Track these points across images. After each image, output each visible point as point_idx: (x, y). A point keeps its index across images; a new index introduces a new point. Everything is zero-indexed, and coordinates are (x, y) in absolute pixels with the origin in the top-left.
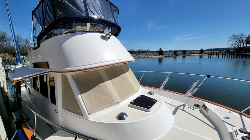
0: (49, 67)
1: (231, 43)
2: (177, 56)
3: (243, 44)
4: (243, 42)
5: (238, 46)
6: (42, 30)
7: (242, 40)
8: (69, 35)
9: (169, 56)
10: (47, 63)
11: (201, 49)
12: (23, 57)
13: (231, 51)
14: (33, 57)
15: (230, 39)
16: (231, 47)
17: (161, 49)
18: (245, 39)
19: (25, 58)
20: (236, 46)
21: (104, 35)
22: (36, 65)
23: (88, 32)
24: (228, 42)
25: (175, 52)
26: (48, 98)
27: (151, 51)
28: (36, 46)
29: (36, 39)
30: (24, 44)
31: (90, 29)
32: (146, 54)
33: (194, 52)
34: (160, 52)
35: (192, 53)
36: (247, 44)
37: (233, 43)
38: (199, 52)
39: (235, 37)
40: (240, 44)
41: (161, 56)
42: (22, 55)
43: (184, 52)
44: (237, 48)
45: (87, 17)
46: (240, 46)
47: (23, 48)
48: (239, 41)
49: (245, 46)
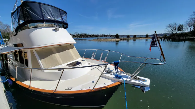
0: (23, 46)
1: (167, 30)
2: (129, 39)
3: (176, 31)
4: (176, 29)
5: (172, 32)
6: (18, 26)
7: (175, 28)
8: (33, 29)
9: (123, 39)
10: (22, 44)
11: (147, 34)
12: (4, 39)
13: (167, 36)
14: (13, 40)
15: (167, 27)
16: (167, 33)
17: (118, 34)
18: (177, 27)
19: (6, 40)
20: (171, 33)
21: (55, 28)
22: (16, 45)
23: (44, 27)
24: (166, 30)
25: (128, 36)
26: (24, 64)
27: (112, 36)
28: (15, 34)
29: (15, 30)
30: (5, 28)
31: (46, 25)
32: (107, 37)
33: (142, 36)
34: (117, 36)
35: (141, 37)
36: (178, 31)
37: (169, 30)
38: (145, 37)
39: (170, 26)
40: (173, 31)
41: (117, 39)
42: (4, 38)
43: (135, 36)
44: (172, 34)
45: (43, 20)
46: (173, 33)
47: (4, 32)
48: (173, 29)
49: (177, 32)
